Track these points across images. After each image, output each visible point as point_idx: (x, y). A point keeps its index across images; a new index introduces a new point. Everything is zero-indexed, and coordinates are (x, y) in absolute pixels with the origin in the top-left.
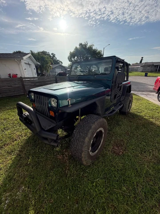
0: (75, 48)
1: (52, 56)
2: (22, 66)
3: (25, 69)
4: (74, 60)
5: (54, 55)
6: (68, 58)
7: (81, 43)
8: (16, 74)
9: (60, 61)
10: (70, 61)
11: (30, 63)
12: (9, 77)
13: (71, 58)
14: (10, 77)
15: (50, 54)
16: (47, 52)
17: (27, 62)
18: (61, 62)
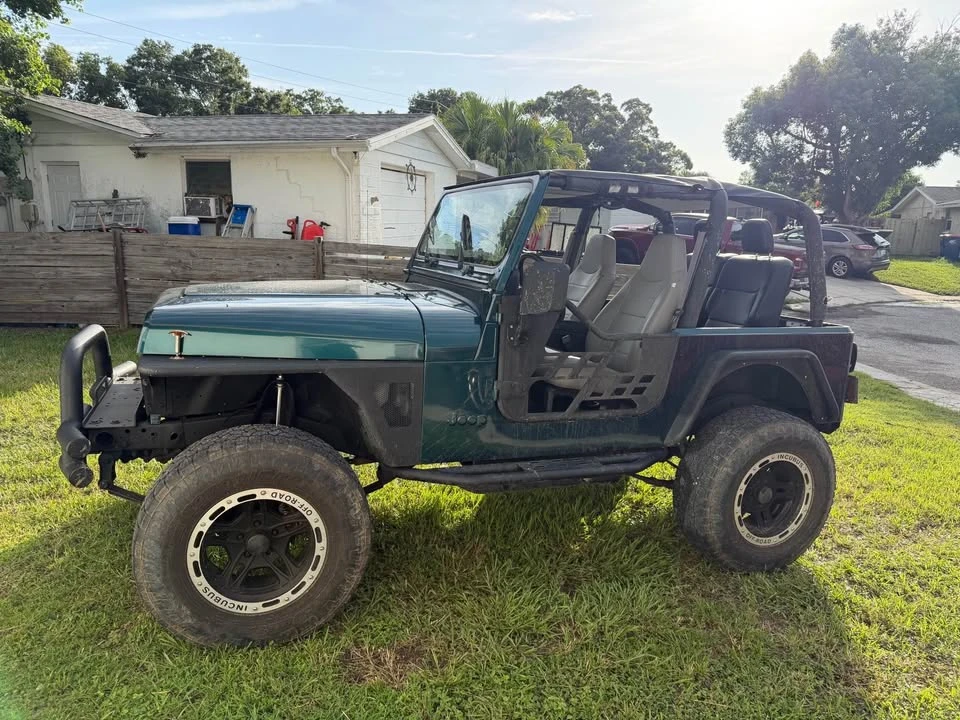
0: (795, 62)
1: (626, 116)
2: (358, 185)
3: (374, 200)
4: (774, 147)
5: (639, 113)
6: (730, 133)
7: (851, 24)
8: (323, 224)
9: (679, 152)
10: (736, 155)
11: (419, 166)
12: (289, 236)
13: (748, 135)
14: (293, 234)
15: (617, 102)
16: (593, 94)
17: (402, 163)
18: (685, 158)
